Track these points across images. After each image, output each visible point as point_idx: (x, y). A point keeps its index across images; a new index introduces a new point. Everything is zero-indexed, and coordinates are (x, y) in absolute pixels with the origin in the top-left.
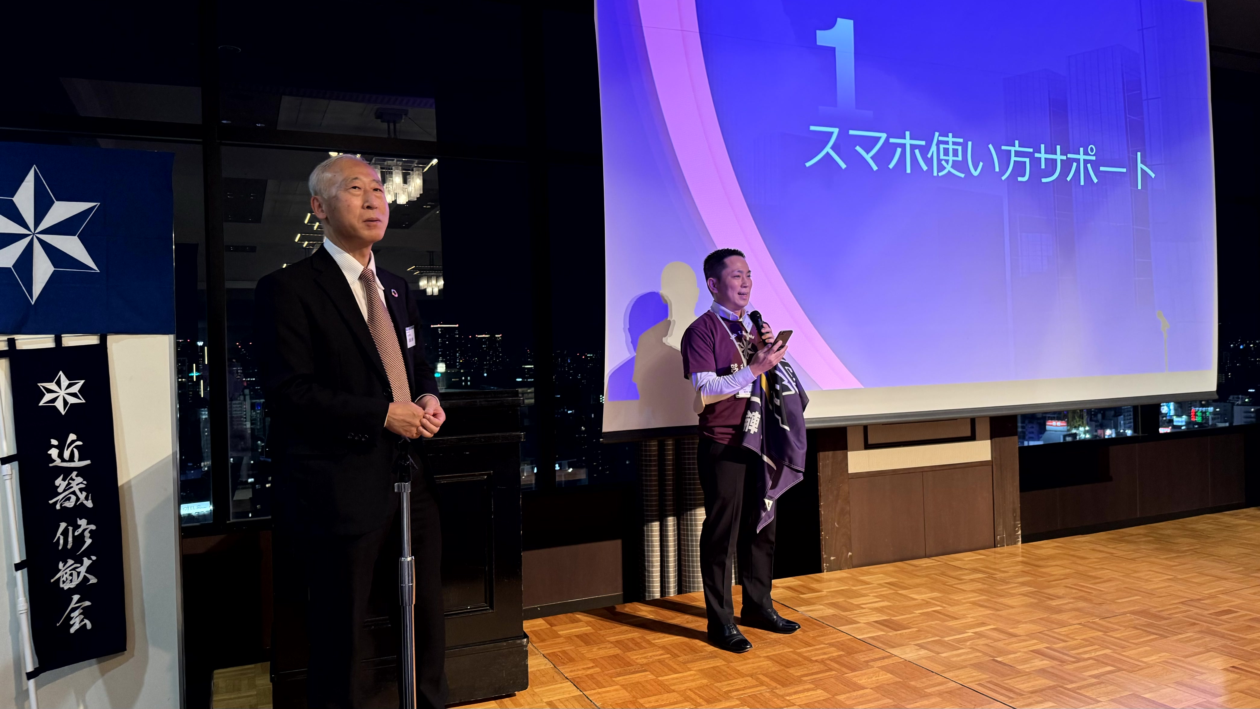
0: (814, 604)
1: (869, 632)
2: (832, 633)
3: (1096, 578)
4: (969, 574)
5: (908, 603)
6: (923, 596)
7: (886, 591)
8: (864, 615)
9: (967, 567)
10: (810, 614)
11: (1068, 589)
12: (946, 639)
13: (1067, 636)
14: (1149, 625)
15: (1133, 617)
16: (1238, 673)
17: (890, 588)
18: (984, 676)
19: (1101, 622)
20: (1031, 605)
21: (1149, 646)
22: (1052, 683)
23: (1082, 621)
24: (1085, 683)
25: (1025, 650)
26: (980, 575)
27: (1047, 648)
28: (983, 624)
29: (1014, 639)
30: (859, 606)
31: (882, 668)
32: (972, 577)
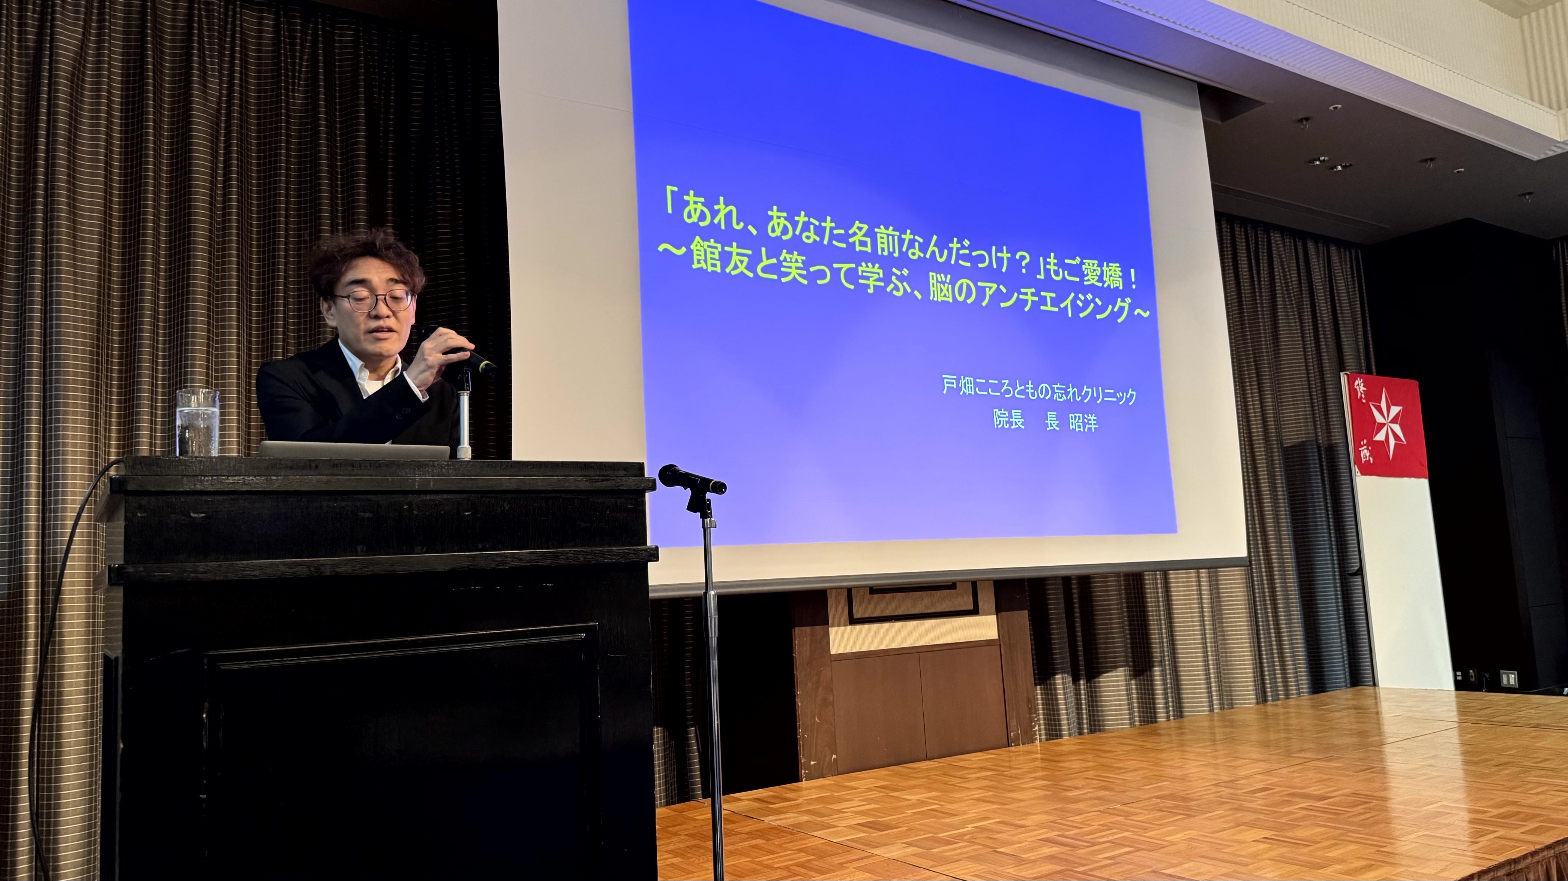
0: (785, 813)
1: (848, 835)
2: (804, 839)
3: (1121, 768)
4: (976, 773)
5: (900, 804)
6: (918, 797)
7: (875, 794)
8: (845, 819)
9: (974, 766)
10: (778, 823)
11: (1088, 781)
12: (941, 835)
13: (1082, 823)
14: (1177, 807)
15: (1159, 801)
16: (1268, 843)
17: (881, 792)
18: (981, 867)
19: (1122, 807)
20: (1045, 797)
21: (1175, 826)
22: (1059, 868)
23: (1102, 808)
24: (1099, 864)
25: (1033, 839)
26: (989, 773)
27: (1059, 835)
28: (987, 818)
29: (1022, 830)
30: (840, 811)
31: (859, 869)
32: (978, 775)
